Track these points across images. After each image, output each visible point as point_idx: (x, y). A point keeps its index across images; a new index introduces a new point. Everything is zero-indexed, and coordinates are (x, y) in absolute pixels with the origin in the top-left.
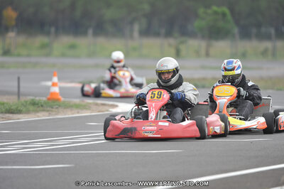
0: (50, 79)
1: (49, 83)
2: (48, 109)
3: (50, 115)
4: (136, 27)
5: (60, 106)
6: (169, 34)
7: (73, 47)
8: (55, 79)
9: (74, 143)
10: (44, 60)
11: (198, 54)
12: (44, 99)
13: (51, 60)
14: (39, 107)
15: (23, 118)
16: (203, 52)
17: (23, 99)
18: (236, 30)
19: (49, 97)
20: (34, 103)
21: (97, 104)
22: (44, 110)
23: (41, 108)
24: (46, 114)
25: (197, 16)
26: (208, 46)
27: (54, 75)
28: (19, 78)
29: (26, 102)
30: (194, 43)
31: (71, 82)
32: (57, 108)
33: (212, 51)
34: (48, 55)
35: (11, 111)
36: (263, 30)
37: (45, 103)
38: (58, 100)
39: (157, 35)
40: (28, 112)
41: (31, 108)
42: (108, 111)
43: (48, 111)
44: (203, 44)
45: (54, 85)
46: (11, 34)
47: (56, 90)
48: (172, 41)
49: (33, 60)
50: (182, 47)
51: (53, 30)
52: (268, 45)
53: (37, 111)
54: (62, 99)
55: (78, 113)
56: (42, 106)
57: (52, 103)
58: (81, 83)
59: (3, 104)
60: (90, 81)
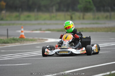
0: (20, 29)
1: (20, 31)
2: (20, 41)
3: (21, 44)
4: (54, 8)
5: (24, 40)
6: (67, 11)
7: (28, 17)
8: (22, 30)
9: (31, 55)
11: (79, 18)
12: (18, 38)
13: (20, 22)
14: (16, 41)
15: (10, 45)
16: (81, 17)
17: (9, 38)
18: (95, 8)
19: (20, 36)
20: (14, 39)
21: (39, 39)
22: (18, 42)
23: (17, 41)
24: (19, 43)
25: (79, 3)
26: (84, 15)
27: (22, 28)
28: (7, 30)
29: (11, 39)
30: (78, 14)
31: (29, 30)
32: (23, 41)
33: (85, 17)
34: (19, 20)
35: (5, 43)
36: (106, 8)
38: (24, 38)
39: (63, 11)
40: (12, 43)
41: (13, 41)
42: (44, 42)
43: (20, 42)
44: (82, 14)
45: (22, 32)
46: (4, 12)
47: (23, 34)
48: (69, 13)
49: (13, 22)
50: (73, 16)
51: (20, 10)
52: (108, 14)
53: (15, 43)
54: (25, 37)
55: (32, 43)
56: (17, 40)
57: (21, 39)
58: (33, 30)
59: (2, 40)
60: (37, 30)
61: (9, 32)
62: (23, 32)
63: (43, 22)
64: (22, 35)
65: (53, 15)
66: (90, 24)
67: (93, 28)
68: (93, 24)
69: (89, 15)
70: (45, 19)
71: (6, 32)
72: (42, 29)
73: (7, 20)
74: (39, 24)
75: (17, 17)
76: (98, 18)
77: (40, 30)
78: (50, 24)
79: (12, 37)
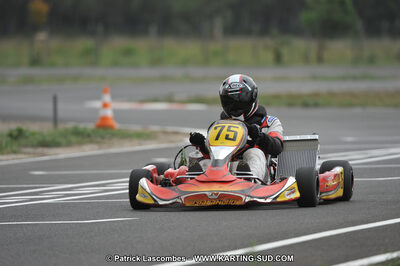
0: (98, 98)
1: (97, 104)
2: (99, 139)
3: (100, 149)
4: (218, 24)
5: (114, 135)
6: (264, 32)
7: (128, 52)
8: (107, 98)
10: (88, 71)
11: (306, 59)
12: (91, 126)
13: (98, 72)
14: (84, 137)
15: (63, 153)
16: (313, 55)
17: (61, 127)
18: (359, 25)
19: (98, 122)
20: (77, 133)
21: (165, 133)
22: (91, 142)
23: (88, 139)
24: (95, 146)
26: (321, 49)
27: (105, 91)
28: (55, 99)
29: (66, 130)
30: (300, 45)
31: (130, 99)
32: (110, 139)
33: (326, 55)
34: (95, 63)
35: (45, 144)
37: (93, 131)
38: (111, 127)
39: (248, 33)
40: (69, 145)
41: (74, 139)
43: (97, 143)
44: (313, 45)
45: (105, 106)
46: (42, 36)
47: (109, 113)
48: (269, 41)
49: (74, 71)
50: (285, 51)
53: (80, 144)
54: (117, 126)
55: (140, 145)
56: (89, 136)
57: (103, 131)
58: (143, 101)
59: (33, 134)
60: (155, 100)
61: (61, 106)
62: (107, 106)
63: (178, 72)
64: (104, 119)
65: (215, 46)
66: (344, 78)
67: (352, 95)
68: (355, 78)
69: (339, 47)
70: (185, 63)
71: (50, 106)
72: (176, 98)
73: (52, 65)
74: (164, 79)
75: (87, 53)
76: (372, 60)
77: (169, 99)
78: (203, 80)
79: (70, 125)
